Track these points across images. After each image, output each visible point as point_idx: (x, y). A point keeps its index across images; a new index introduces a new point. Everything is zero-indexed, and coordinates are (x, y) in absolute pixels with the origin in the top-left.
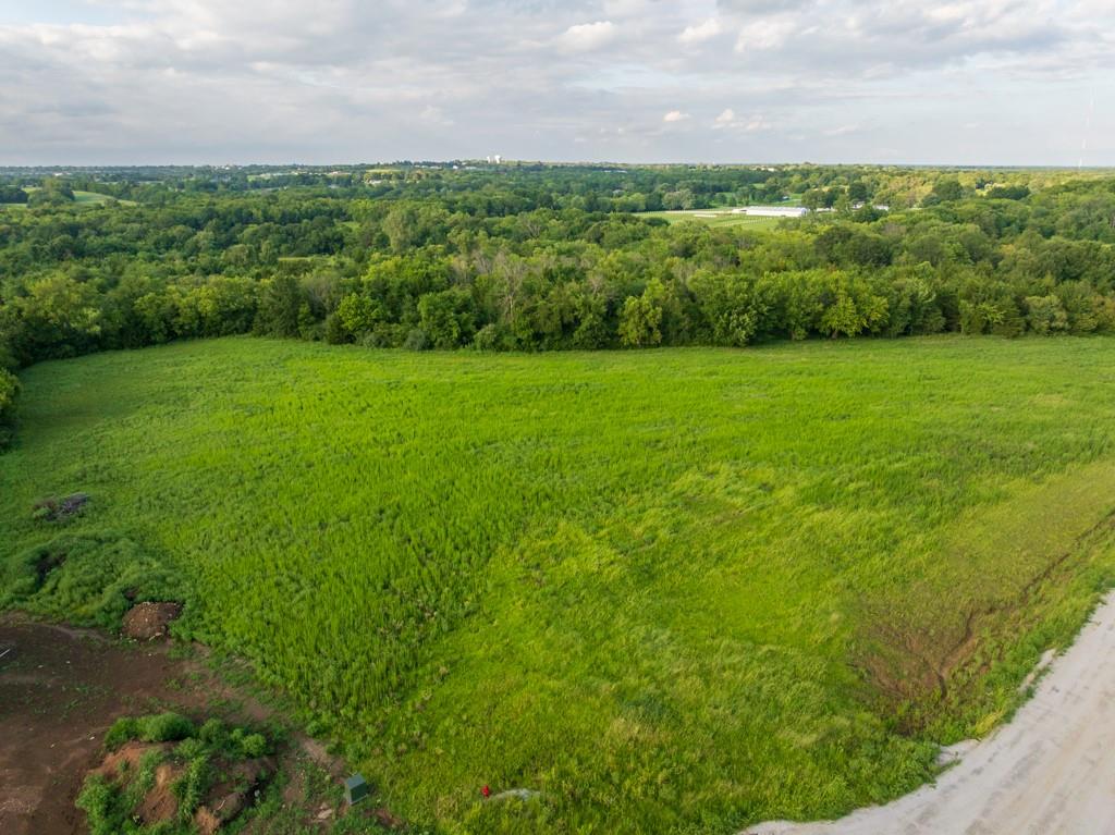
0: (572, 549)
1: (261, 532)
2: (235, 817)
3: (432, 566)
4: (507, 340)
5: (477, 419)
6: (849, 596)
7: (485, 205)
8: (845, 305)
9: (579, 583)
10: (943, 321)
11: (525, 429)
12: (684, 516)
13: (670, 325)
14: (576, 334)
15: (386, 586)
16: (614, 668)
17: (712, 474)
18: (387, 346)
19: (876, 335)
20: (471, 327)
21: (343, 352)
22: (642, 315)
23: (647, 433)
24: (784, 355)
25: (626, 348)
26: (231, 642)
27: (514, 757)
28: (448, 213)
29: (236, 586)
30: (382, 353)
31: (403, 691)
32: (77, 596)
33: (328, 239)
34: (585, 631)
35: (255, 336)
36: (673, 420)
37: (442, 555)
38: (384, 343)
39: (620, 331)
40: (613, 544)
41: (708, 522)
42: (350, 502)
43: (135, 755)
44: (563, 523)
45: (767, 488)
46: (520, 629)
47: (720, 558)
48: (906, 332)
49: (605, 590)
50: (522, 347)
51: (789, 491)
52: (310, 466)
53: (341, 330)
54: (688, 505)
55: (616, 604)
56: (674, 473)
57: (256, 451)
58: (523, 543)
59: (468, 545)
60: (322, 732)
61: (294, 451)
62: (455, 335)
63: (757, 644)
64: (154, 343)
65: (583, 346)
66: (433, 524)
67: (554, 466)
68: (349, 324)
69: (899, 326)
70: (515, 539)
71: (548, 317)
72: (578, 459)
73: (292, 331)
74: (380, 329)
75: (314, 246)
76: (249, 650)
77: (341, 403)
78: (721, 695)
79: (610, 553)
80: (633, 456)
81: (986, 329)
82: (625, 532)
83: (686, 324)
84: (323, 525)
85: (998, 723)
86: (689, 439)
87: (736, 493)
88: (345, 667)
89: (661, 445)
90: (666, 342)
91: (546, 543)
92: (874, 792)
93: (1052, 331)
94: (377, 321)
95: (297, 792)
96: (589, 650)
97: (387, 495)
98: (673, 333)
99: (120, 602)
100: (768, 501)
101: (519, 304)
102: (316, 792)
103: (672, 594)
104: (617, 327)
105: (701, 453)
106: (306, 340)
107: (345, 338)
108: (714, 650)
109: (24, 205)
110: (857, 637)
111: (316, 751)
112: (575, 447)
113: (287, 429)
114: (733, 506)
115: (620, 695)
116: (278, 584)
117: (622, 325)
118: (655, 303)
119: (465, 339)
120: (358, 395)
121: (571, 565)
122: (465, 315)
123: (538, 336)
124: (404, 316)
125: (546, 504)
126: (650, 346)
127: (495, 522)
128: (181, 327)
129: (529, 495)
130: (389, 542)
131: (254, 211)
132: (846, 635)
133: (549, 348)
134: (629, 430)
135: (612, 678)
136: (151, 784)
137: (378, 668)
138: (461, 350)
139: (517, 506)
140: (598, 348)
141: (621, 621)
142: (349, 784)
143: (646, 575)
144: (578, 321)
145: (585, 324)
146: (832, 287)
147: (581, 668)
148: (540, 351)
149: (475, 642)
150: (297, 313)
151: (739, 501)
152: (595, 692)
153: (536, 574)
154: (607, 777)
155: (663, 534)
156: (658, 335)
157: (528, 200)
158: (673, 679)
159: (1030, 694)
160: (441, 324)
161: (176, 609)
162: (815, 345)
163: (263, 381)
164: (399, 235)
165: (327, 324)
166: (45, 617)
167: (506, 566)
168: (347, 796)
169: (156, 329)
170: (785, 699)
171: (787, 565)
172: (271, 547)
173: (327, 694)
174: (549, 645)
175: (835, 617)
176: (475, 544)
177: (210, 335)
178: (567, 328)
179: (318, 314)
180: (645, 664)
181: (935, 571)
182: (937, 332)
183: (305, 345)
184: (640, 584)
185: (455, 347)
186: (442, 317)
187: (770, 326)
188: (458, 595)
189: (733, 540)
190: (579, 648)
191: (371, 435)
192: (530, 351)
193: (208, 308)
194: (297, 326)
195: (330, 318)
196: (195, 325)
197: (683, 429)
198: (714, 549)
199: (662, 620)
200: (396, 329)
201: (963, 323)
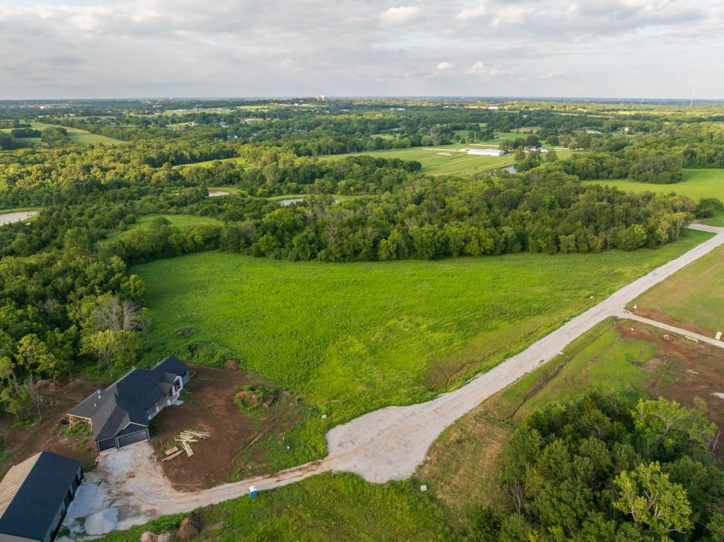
0: (352, 344)
1: (255, 339)
2: (272, 404)
3: (310, 350)
4: (331, 257)
5: (320, 297)
6: (431, 359)
7: (317, 148)
8: (475, 242)
9: (353, 354)
10: (521, 247)
11: (338, 302)
12: (389, 334)
13: (400, 251)
14: (360, 255)
15: (297, 355)
16: (360, 376)
17: (400, 320)
18: (280, 259)
19: (488, 255)
20: (316, 251)
21: (261, 263)
22: (387, 248)
23: (382, 303)
24: (445, 266)
25: (381, 261)
26: (257, 370)
27: (334, 394)
28: (296, 157)
29: (253, 356)
30: (278, 263)
31: (306, 381)
32: (207, 358)
33: (231, 176)
34: (354, 367)
35: (220, 252)
36: (392, 298)
37: (313, 346)
38: (278, 257)
39: (379, 254)
40: (364, 343)
41: (395, 336)
42: (280, 330)
43: (244, 393)
44: (350, 337)
45: (418, 325)
46: (336, 367)
47: (396, 348)
48: (503, 252)
49: (360, 356)
50: (337, 260)
51: (425, 326)
52: (264, 316)
53: (259, 251)
54: (390, 331)
55: (363, 360)
56: (388, 319)
57: (243, 310)
58: (337, 343)
59: (320, 344)
60: (287, 389)
61: (256, 310)
62: (309, 255)
63: (400, 370)
64: (176, 256)
65: (362, 260)
66: (309, 337)
67: (348, 316)
68: (263, 249)
69: (499, 250)
70: (334, 341)
71: (349, 248)
72: (356, 314)
73: (237, 250)
74: (277, 251)
75: (224, 180)
76: (263, 372)
77: (268, 290)
78: (387, 381)
79: (363, 346)
80: (376, 313)
81: (540, 250)
82: (369, 340)
83: (406, 251)
84: (274, 337)
85: (456, 389)
86: (397, 306)
87: (407, 327)
88: (290, 375)
89: (386, 308)
90: (398, 258)
91: (344, 343)
92: (417, 401)
93: (569, 252)
94: (275, 247)
95: (284, 401)
96: (354, 372)
97: (292, 327)
98: (402, 254)
99: (221, 360)
100: (417, 329)
101: (336, 242)
102: (288, 400)
103: (380, 358)
104: (377, 252)
105: (399, 311)
106: (244, 255)
107: (261, 254)
108: (388, 372)
109: (39, 139)
110: (429, 369)
111: (287, 393)
112: (355, 309)
113: (251, 301)
114: (405, 331)
115: (361, 382)
116: (266, 355)
117: (380, 251)
118: (393, 242)
119: (313, 256)
120: (274, 286)
121: (351, 349)
122: (313, 245)
123: (344, 256)
124: (287, 245)
125: (344, 331)
126: (391, 260)
127: (328, 336)
128: (188, 248)
129: (339, 327)
130: (296, 343)
131: (185, 152)
132: (426, 369)
133: (349, 261)
134: (376, 302)
135: (359, 377)
136: (251, 398)
137: (299, 375)
138: (312, 261)
139: (335, 331)
140: (369, 261)
141: (364, 364)
142: (296, 398)
143: (373, 352)
144: (361, 250)
145: (364, 251)
146: (470, 234)
147: (352, 376)
148: (345, 262)
149: (323, 370)
150: (239, 243)
151: (407, 330)
152: (355, 381)
153: (341, 352)
154: (356, 397)
155: (380, 340)
156: (395, 256)
157: (342, 144)
158: (375, 378)
159: (469, 383)
160: (303, 249)
161: (238, 362)
162: (461, 259)
163: (233, 278)
164: (272, 177)
165: (253, 248)
166: (200, 364)
167: (332, 349)
168: (296, 401)
169: (178, 249)
170: (403, 383)
171: (416, 350)
172: (260, 344)
173: (286, 382)
174: (344, 370)
175: (424, 364)
176: (322, 343)
177: (199, 251)
178: (357, 252)
179: (249, 243)
180: (369, 375)
181: (460, 352)
182: (518, 252)
183: (243, 257)
184: (371, 355)
185: (309, 260)
186: (303, 247)
187: (441, 252)
188: (318, 358)
189: (403, 342)
190: (352, 371)
191: (283, 304)
192: (341, 262)
193: (199, 240)
194: (240, 248)
195: (253, 245)
196: (194, 247)
197: (395, 302)
198: (395, 345)
199: (375, 364)
200: (284, 251)
201: (530, 247)
